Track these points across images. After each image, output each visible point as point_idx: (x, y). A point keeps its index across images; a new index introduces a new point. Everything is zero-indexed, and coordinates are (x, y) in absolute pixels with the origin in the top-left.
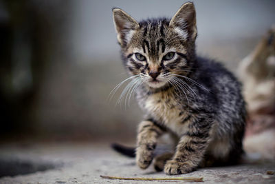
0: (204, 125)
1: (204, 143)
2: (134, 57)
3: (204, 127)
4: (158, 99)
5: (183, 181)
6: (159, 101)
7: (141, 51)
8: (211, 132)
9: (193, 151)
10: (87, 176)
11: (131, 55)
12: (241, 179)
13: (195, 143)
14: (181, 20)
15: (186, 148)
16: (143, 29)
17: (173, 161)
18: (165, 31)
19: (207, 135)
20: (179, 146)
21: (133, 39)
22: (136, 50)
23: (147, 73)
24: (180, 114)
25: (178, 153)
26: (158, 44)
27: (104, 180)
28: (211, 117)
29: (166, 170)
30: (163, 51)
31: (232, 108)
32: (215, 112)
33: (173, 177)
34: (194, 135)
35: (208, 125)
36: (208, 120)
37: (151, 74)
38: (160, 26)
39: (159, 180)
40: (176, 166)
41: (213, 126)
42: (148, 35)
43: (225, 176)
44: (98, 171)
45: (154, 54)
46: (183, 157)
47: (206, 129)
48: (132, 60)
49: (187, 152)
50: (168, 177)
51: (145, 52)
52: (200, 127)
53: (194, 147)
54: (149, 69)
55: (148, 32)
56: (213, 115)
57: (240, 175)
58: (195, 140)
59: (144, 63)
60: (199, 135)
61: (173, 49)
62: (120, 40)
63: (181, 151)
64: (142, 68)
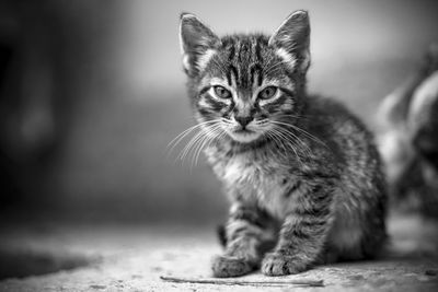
0: (321, 196)
1: (322, 224)
2: (211, 92)
3: (321, 198)
4: (248, 161)
5: (291, 286)
6: (250, 165)
7: (225, 83)
8: (332, 207)
9: (306, 237)
10: (140, 277)
11: (206, 89)
12: (383, 282)
13: (308, 224)
14: (287, 38)
15: (295, 233)
16: (228, 48)
17: (275, 254)
18: (264, 54)
19: (327, 212)
20: (283, 231)
21: (212, 64)
22: (216, 81)
23: (233, 118)
24: (285, 181)
25: (282, 242)
26: (253, 71)
27: (167, 283)
28: (331, 184)
29: (265, 268)
30: (260, 84)
31: (361, 173)
32: (338, 177)
33: (276, 279)
34: (307, 213)
35: (327, 196)
36: (327, 189)
37: (238, 120)
38: (254, 45)
39: (253, 284)
40: (281, 262)
41: (334, 198)
42: (236, 58)
43: (359, 278)
44: (158, 269)
45: (245, 87)
46: (291, 247)
47: (324, 202)
48: (208, 97)
49: (296, 240)
50: (268, 279)
51: (230, 84)
52: (316, 201)
53: (308, 230)
54: (236, 111)
55: (237, 54)
56: (334, 180)
57: (382, 276)
58: (308, 220)
59: (228, 102)
60: (315, 212)
61: (274, 83)
62: (187, 66)
63: (286, 238)
64: (224, 110)
